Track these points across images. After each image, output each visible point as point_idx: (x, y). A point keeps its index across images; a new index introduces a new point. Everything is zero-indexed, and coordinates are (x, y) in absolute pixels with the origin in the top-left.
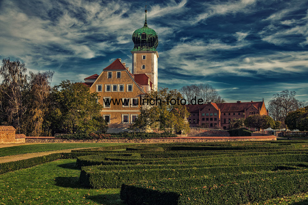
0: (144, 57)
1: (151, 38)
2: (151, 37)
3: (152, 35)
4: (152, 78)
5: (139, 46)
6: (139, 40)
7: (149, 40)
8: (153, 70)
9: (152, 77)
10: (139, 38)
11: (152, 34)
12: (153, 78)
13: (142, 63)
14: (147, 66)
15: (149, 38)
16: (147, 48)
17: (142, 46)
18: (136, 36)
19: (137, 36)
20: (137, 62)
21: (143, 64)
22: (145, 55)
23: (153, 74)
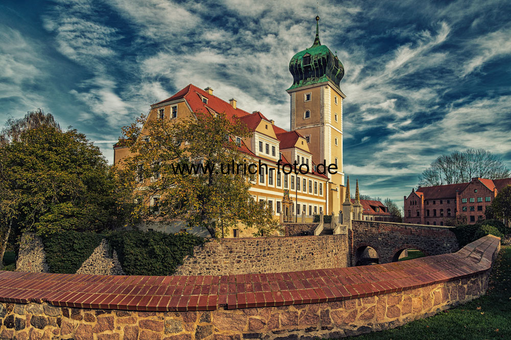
0: (308, 96)
1: (319, 61)
2: (319, 58)
3: (320, 54)
4: (321, 133)
5: (302, 79)
6: (300, 69)
7: (316, 65)
8: (323, 118)
9: (321, 130)
10: (300, 65)
11: (321, 52)
12: (323, 132)
13: (304, 108)
14: (313, 111)
15: (315, 61)
16: (314, 79)
17: (306, 79)
18: (295, 62)
19: (297, 62)
20: (296, 107)
21: (307, 110)
22: (310, 92)
23: (323, 124)
